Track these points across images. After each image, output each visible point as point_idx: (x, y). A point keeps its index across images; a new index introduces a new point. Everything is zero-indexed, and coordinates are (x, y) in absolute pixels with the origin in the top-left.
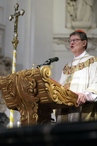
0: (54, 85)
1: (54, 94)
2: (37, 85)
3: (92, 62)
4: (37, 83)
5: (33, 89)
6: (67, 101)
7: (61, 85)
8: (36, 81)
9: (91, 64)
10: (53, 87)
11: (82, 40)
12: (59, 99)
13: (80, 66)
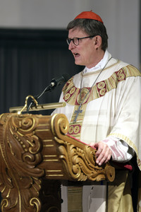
0: (75, 148)
1: (74, 164)
2: (42, 148)
3: (123, 77)
4: (42, 143)
5: (34, 155)
7: (85, 145)
8: (40, 140)
11: (91, 37)
12: (82, 172)
13: (99, 90)
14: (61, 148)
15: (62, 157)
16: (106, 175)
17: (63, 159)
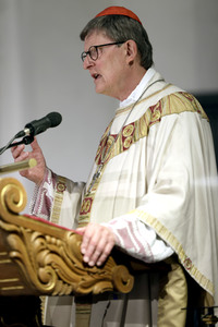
1: (41, 265)
3: (158, 116)
6: (89, 279)
7: (65, 230)
9: (153, 128)
10: (38, 242)
12: (59, 279)
13: (124, 138)
14: (12, 239)
15: (14, 254)
16: (113, 282)
17: (17, 258)
